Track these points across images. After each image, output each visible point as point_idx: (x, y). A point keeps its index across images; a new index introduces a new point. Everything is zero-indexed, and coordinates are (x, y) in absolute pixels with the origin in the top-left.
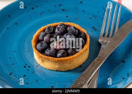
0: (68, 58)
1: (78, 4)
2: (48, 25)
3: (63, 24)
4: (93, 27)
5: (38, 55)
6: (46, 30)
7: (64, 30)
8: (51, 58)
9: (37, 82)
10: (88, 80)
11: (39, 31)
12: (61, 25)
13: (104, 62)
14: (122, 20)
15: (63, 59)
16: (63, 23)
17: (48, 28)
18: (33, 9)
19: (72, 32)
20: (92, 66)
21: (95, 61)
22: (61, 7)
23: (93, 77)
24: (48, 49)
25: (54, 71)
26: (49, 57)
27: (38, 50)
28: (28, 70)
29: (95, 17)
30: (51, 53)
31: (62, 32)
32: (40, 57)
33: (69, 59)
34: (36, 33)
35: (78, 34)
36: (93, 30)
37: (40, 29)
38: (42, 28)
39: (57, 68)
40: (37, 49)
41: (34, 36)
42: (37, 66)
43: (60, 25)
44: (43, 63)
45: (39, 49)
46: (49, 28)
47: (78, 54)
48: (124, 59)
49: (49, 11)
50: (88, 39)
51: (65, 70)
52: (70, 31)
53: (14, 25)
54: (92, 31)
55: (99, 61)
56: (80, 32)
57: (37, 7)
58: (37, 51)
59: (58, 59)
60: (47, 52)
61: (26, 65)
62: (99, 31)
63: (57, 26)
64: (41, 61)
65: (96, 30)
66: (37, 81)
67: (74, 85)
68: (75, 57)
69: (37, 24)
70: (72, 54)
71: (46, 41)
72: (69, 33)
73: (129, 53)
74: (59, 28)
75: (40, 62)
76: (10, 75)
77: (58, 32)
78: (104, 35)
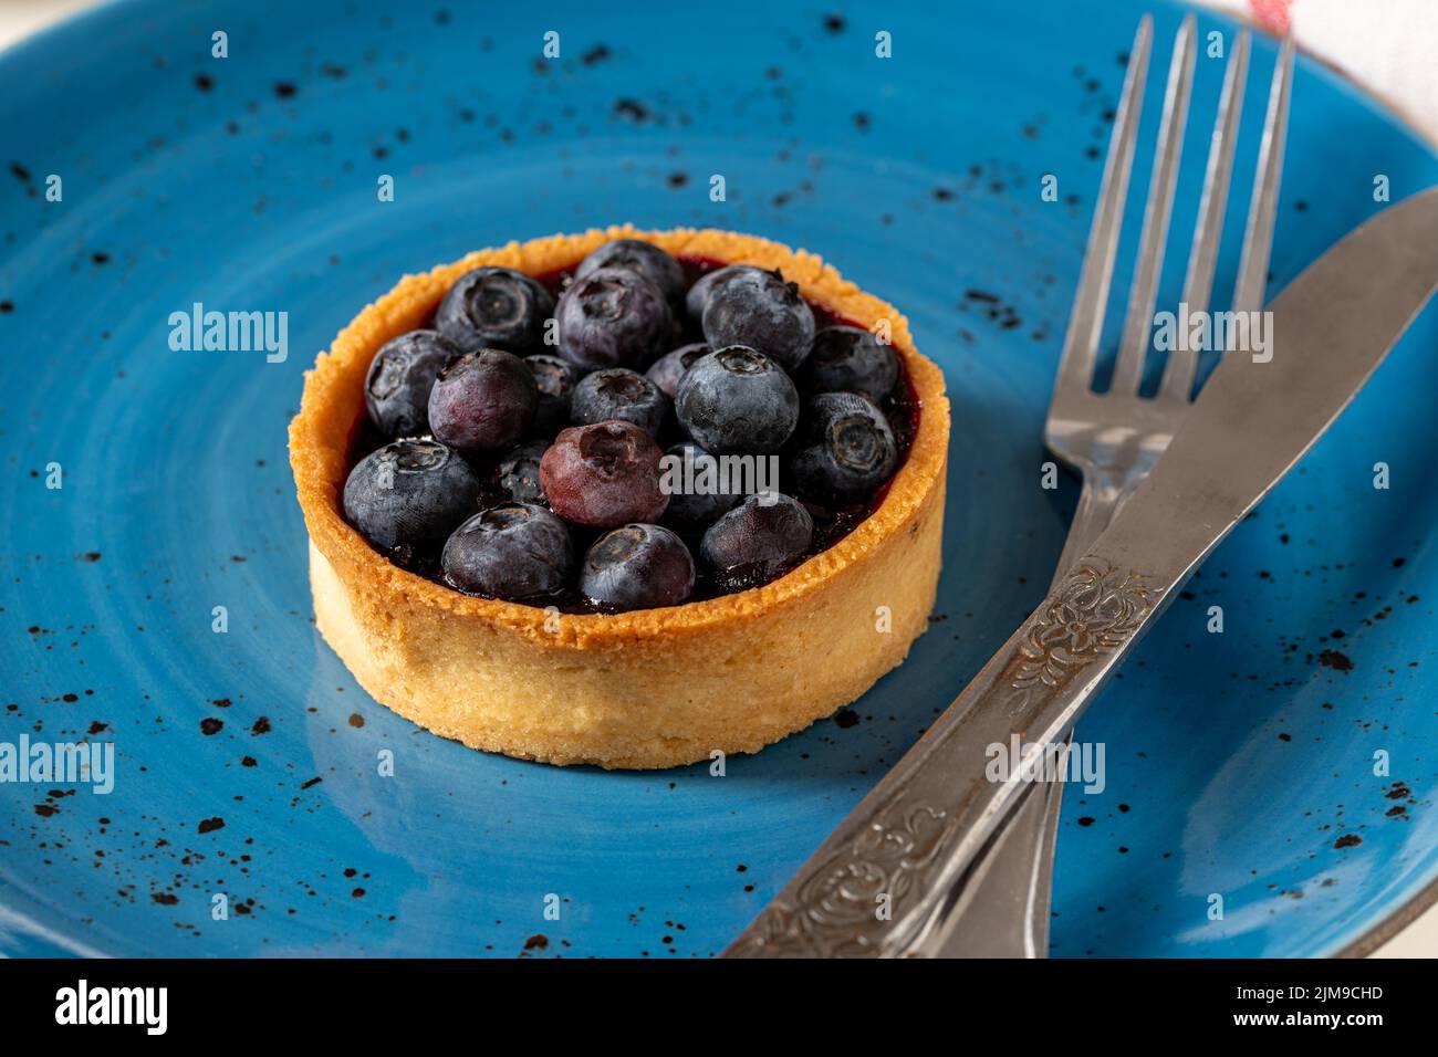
0: (708, 619)
1: (795, 44)
2: (471, 260)
3: (645, 247)
4: (974, 295)
5: (368, 586)
6: (455, 313)
7: (658, 304)
8: (513, 611)
9: (359, 892)
10: (945, 854)
11: (364, 325)
12: (624, 254)
13: (1117, 654)
14: (1301, 206)
15: (650, 621)
16: (639, 235)
17: (470, 293)
18: (289, 104)
19: (747, 332)
20: (984, 703)
21: (1017, 654)
22: (602, 72)
23: (1001, 827)
24: (475, 522)
25: (547, 764)
26: (498, 604)
27: (365, 536)
28: (249, 762)
29: (997, 187)
30: (511, 562)
31: (629, 330)
32: (386, 613)
33: (725, 629)
34: (335, 346)
35: (814, 354)
36: (974, 320)
37: (382, 302)
38: (407, 292)
39: (580, 736)
40: (353, 524)
41: (309, 375)
42: (357, 721)
43: (606, 255)
44: (426, 673)
45: (380, 521)
46: (484, 290)
47: (824, 568)
48: (1338, 635)
49: (468, 116)
50: (937, 411)
51: (670, 758)
52: (724, 316)
53: (75, 267)
54: (967, 337)
55: (1066, 644)
56: (843, 329)
57: (338, 72)
58: (353, 537)
59: (601, 624)
60: (470, 551)
61: (225, 703)
62: (1049, 333)
63: (572, 268)
64: (395, 658)
65: (1011, 324)
66: (357, 882)
67: (788, 918)
68: (790, 605)
69: (334, 260)
70: (757, 575)
71: (454, 431)
72: (712, 340)
73: (1399, 563)
74: (595, 287)
75: (392, 673)
76: (44, 811)
77: (591, 328)
78: (1103, 378)
